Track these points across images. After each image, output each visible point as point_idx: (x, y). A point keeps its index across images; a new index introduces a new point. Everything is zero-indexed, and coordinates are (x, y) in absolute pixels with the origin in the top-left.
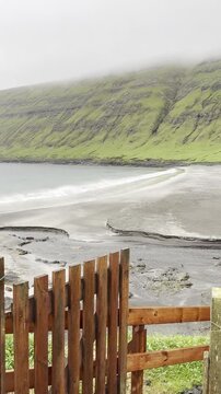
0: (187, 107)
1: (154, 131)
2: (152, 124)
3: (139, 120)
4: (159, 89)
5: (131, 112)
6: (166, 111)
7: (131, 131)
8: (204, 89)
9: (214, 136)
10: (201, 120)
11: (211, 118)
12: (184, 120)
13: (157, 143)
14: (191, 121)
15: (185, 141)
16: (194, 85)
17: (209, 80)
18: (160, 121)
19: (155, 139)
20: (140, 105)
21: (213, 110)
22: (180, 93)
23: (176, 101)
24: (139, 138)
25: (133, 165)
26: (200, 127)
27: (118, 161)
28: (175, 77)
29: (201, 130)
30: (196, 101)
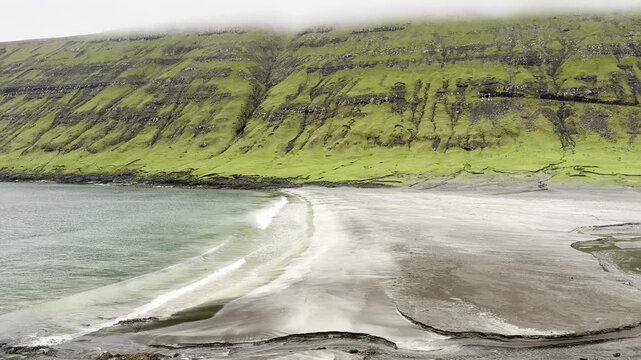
0: (288, 97)
1: (240, 131)
2: (234, 119)
3: (212, 112)
4: (242, 66)
5: (199, 98)
6: (255, 100)
7: (201, 129)
8: (310, 71)
9: (331, 143)
10: (310, 118)
11: (324, 115)
12: (285, 115)
13: (246, 150)
14: (295, 118)
15: (289, 147)
16: (294, 64)
17: (317, 57)
18: (247, 115)
19: (241, 143)
20: (214, 88)
21: (326, 104)
22: (275, 75)
23: (270, 86)
24: (215, 141)
25: (210, 184)
26: (309, 128)
27: (183, 178)
28: (265, 49)
29: (311, 132)
30: (301, 89)
